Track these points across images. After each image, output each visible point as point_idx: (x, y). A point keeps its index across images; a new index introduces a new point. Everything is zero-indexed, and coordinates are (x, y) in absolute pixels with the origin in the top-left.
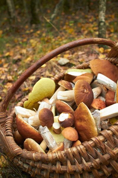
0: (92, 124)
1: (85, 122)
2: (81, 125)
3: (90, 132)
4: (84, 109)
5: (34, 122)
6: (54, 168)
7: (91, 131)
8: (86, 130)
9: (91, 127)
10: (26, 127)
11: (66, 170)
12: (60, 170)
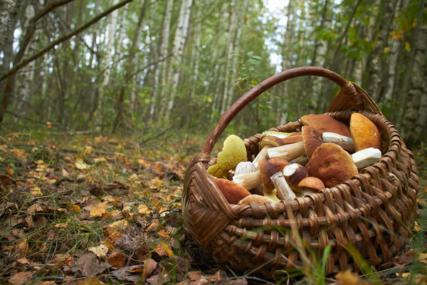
0: (348, 161)
1: (337, 163)
2: (332, 169)
3: (348, 174)
4: (331, 148)
5: (244, 182)
6: (305, 221)
7: (348, 171)
8: (340, 172)
9: (347, 165)
10: (234, 188)
11: (324, 220)
12: (317, 221)
